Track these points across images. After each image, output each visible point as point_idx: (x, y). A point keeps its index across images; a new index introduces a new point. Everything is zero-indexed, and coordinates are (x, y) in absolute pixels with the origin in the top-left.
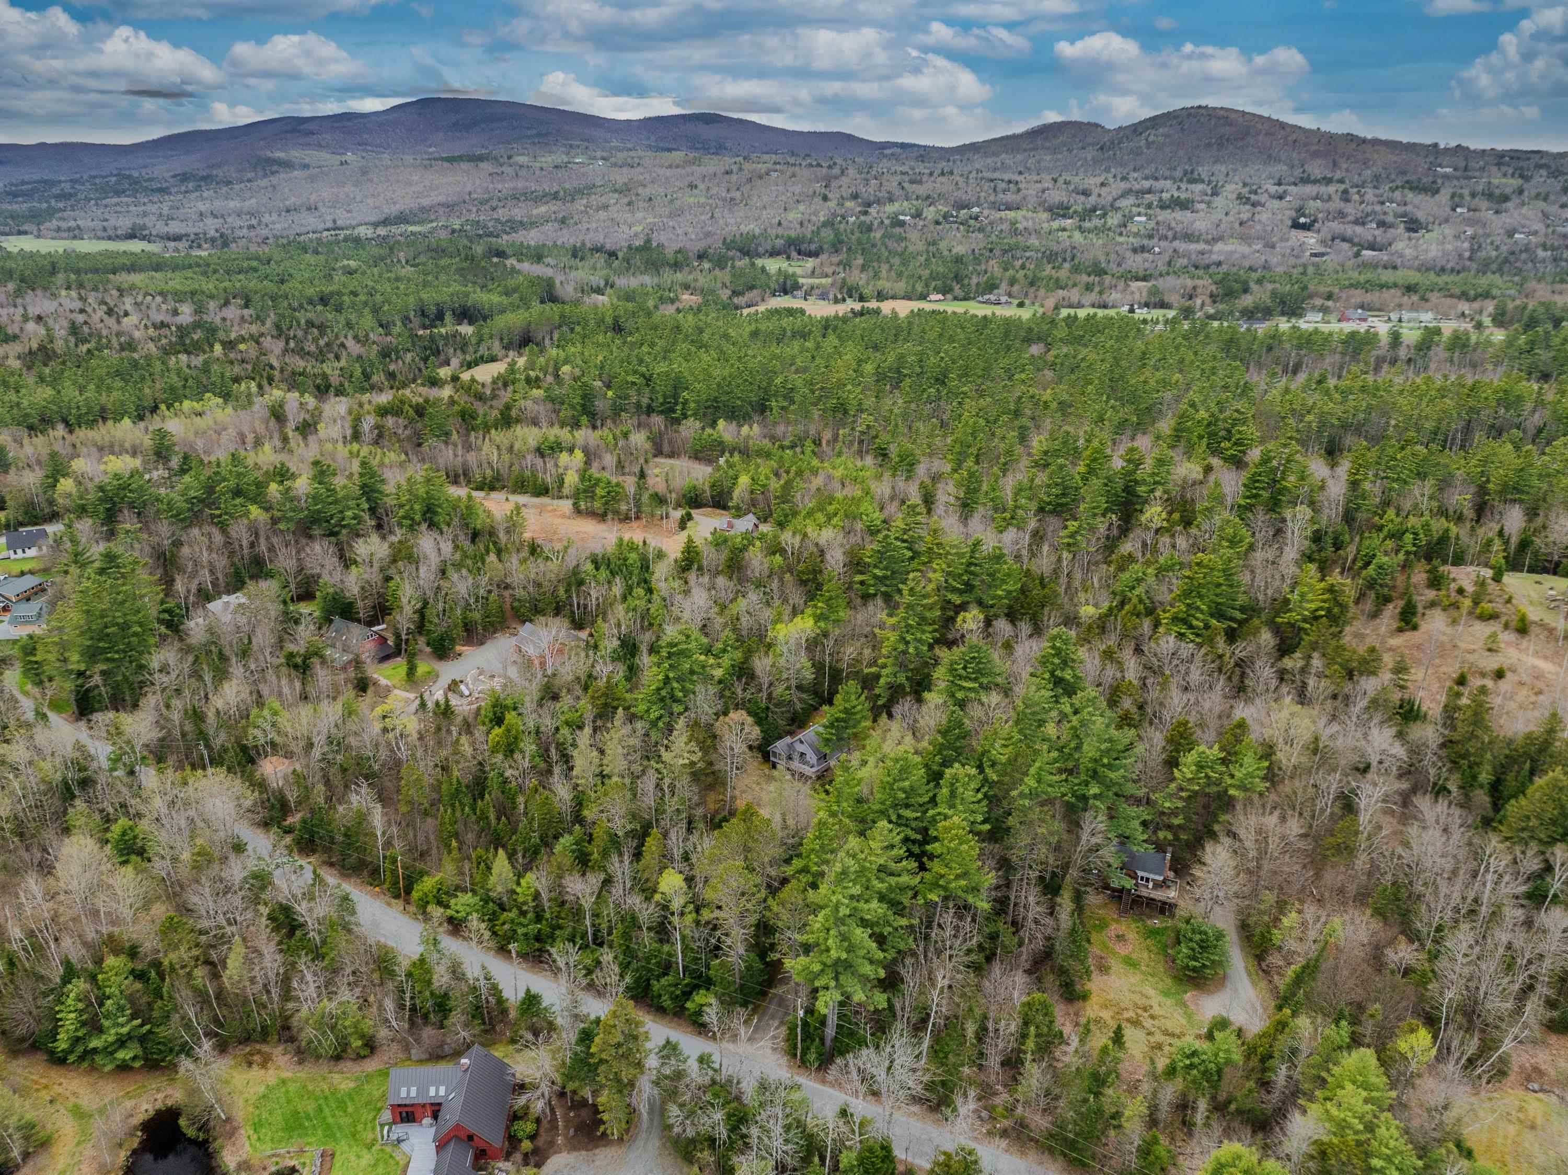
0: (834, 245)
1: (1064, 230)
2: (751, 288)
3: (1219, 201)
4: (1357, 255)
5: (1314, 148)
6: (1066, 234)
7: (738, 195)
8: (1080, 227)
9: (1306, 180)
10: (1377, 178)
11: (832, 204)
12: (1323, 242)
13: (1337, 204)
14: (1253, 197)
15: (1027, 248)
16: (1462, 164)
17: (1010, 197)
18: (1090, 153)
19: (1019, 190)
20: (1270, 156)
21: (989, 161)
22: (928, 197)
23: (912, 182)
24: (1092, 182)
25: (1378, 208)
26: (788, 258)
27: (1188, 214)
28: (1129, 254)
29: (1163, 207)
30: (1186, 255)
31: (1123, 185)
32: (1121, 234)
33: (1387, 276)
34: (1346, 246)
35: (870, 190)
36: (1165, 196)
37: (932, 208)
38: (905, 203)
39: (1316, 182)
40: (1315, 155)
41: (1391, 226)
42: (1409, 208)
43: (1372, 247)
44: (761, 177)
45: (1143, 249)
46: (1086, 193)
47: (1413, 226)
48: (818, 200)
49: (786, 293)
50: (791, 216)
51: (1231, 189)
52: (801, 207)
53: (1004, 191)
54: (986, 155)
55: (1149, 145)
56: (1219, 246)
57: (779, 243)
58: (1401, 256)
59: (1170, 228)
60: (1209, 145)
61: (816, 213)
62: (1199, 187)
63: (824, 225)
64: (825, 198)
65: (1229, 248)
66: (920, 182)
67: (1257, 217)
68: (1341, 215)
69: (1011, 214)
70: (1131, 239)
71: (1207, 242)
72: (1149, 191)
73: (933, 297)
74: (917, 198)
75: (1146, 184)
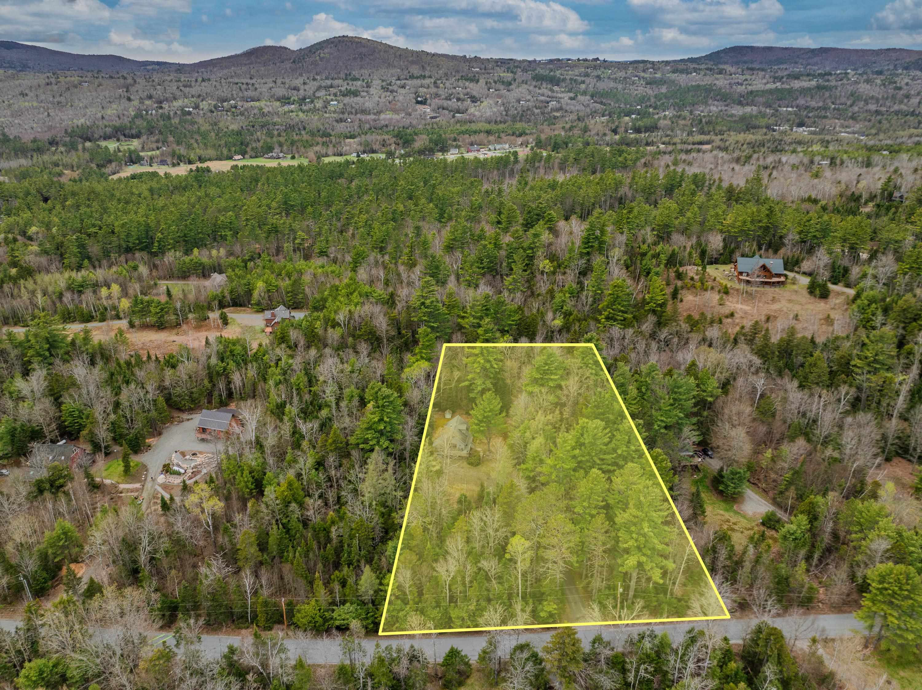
0: (149, 130)
1: (292, 112)
2: (110, 161)
3: (372, 91)
4: (454, 117)
5: (410, 59)
6: (295, 114)
7: (62, 99)
8: (301, 110)
9: (412, 77)
10: (446, 74)
11: (136, 103)
12: (433, 110)
13: (433, 90)
14: (390, 87)
15: (275, 124)
16: (483, 66)
17: (250, 93)
18: (288, 65)
19: (256, 89)
20: (389, 64)
21: (226, 71)
22: (199, 96)
23: (185, 86)
24: (298, 82)
25: (454, 91)
26: (118, 140)
27: (358, 98)
28: (335, 124)
29: (344, 95)
30: (367, 122)
31: (316, 84)
32: (326, 112)
33: (474, 127)
34: (446, 112)
35: (158, 92)
36: (343, 89)
37: (204, 102)
38: (186, 100)
39: (417, 78)
40: (413, 63)
41: (463, 100)
42: (468, 90)
43: (458, 112)
44: (76, 87)
45: (341, 120)
46: (296, 89)
47: (474, 99)
48: (124, 101)
49: (134, 163)
50: (109, 112)
51: (377, 83)
52: (114, 106)
53: (246, 90)
54: (222, 68)
55: (321, 59)
56: (382, 116)
57: (108, 130)
58: (474, 116)
59: (352, 107)
60: (355, 59)
61: (126, 109)
62: (359, 83)
63: (136, 117)
64: (129, 99)
65: (388, 116)
66: (190, 86)
67: (396, 99)
68: (437, 95)
69: (257, 104)
70: (332, 115)
71: (375, 114)
72: (331, 87)
73: (237, 157)
74: (193, 97)
75: (329, 82)
